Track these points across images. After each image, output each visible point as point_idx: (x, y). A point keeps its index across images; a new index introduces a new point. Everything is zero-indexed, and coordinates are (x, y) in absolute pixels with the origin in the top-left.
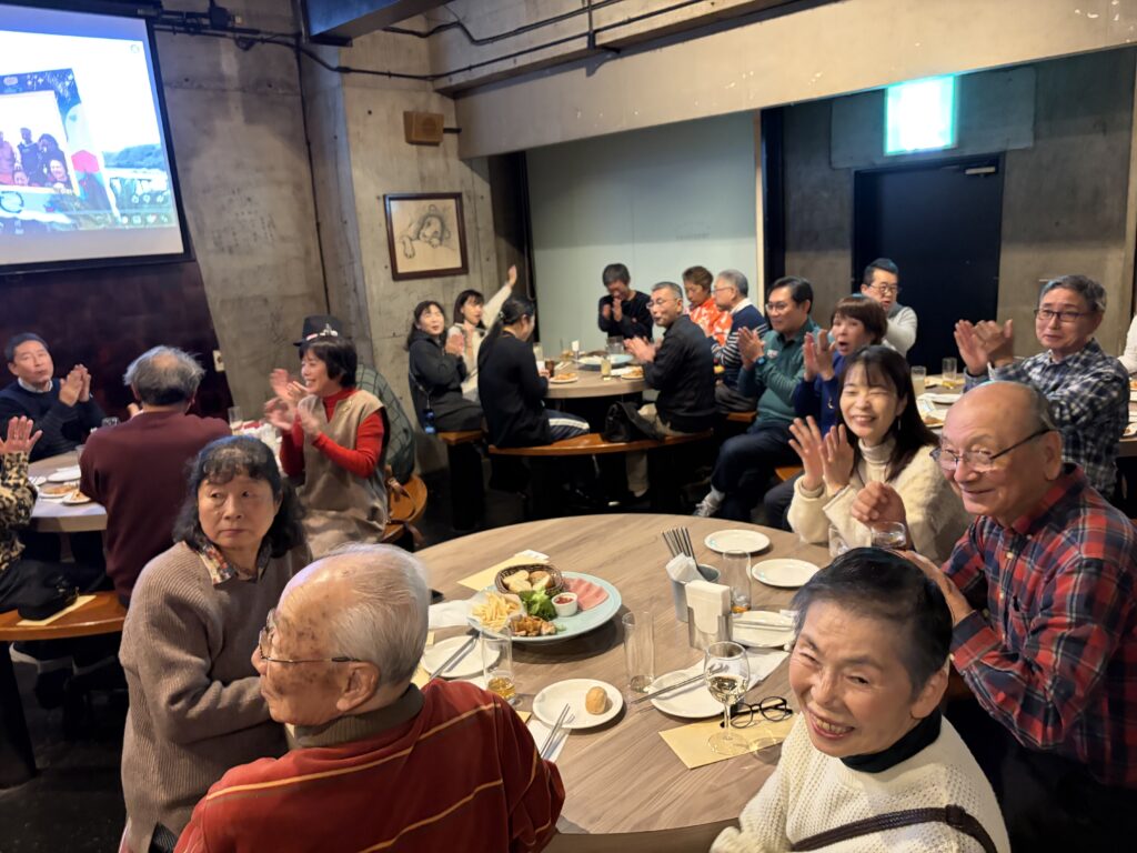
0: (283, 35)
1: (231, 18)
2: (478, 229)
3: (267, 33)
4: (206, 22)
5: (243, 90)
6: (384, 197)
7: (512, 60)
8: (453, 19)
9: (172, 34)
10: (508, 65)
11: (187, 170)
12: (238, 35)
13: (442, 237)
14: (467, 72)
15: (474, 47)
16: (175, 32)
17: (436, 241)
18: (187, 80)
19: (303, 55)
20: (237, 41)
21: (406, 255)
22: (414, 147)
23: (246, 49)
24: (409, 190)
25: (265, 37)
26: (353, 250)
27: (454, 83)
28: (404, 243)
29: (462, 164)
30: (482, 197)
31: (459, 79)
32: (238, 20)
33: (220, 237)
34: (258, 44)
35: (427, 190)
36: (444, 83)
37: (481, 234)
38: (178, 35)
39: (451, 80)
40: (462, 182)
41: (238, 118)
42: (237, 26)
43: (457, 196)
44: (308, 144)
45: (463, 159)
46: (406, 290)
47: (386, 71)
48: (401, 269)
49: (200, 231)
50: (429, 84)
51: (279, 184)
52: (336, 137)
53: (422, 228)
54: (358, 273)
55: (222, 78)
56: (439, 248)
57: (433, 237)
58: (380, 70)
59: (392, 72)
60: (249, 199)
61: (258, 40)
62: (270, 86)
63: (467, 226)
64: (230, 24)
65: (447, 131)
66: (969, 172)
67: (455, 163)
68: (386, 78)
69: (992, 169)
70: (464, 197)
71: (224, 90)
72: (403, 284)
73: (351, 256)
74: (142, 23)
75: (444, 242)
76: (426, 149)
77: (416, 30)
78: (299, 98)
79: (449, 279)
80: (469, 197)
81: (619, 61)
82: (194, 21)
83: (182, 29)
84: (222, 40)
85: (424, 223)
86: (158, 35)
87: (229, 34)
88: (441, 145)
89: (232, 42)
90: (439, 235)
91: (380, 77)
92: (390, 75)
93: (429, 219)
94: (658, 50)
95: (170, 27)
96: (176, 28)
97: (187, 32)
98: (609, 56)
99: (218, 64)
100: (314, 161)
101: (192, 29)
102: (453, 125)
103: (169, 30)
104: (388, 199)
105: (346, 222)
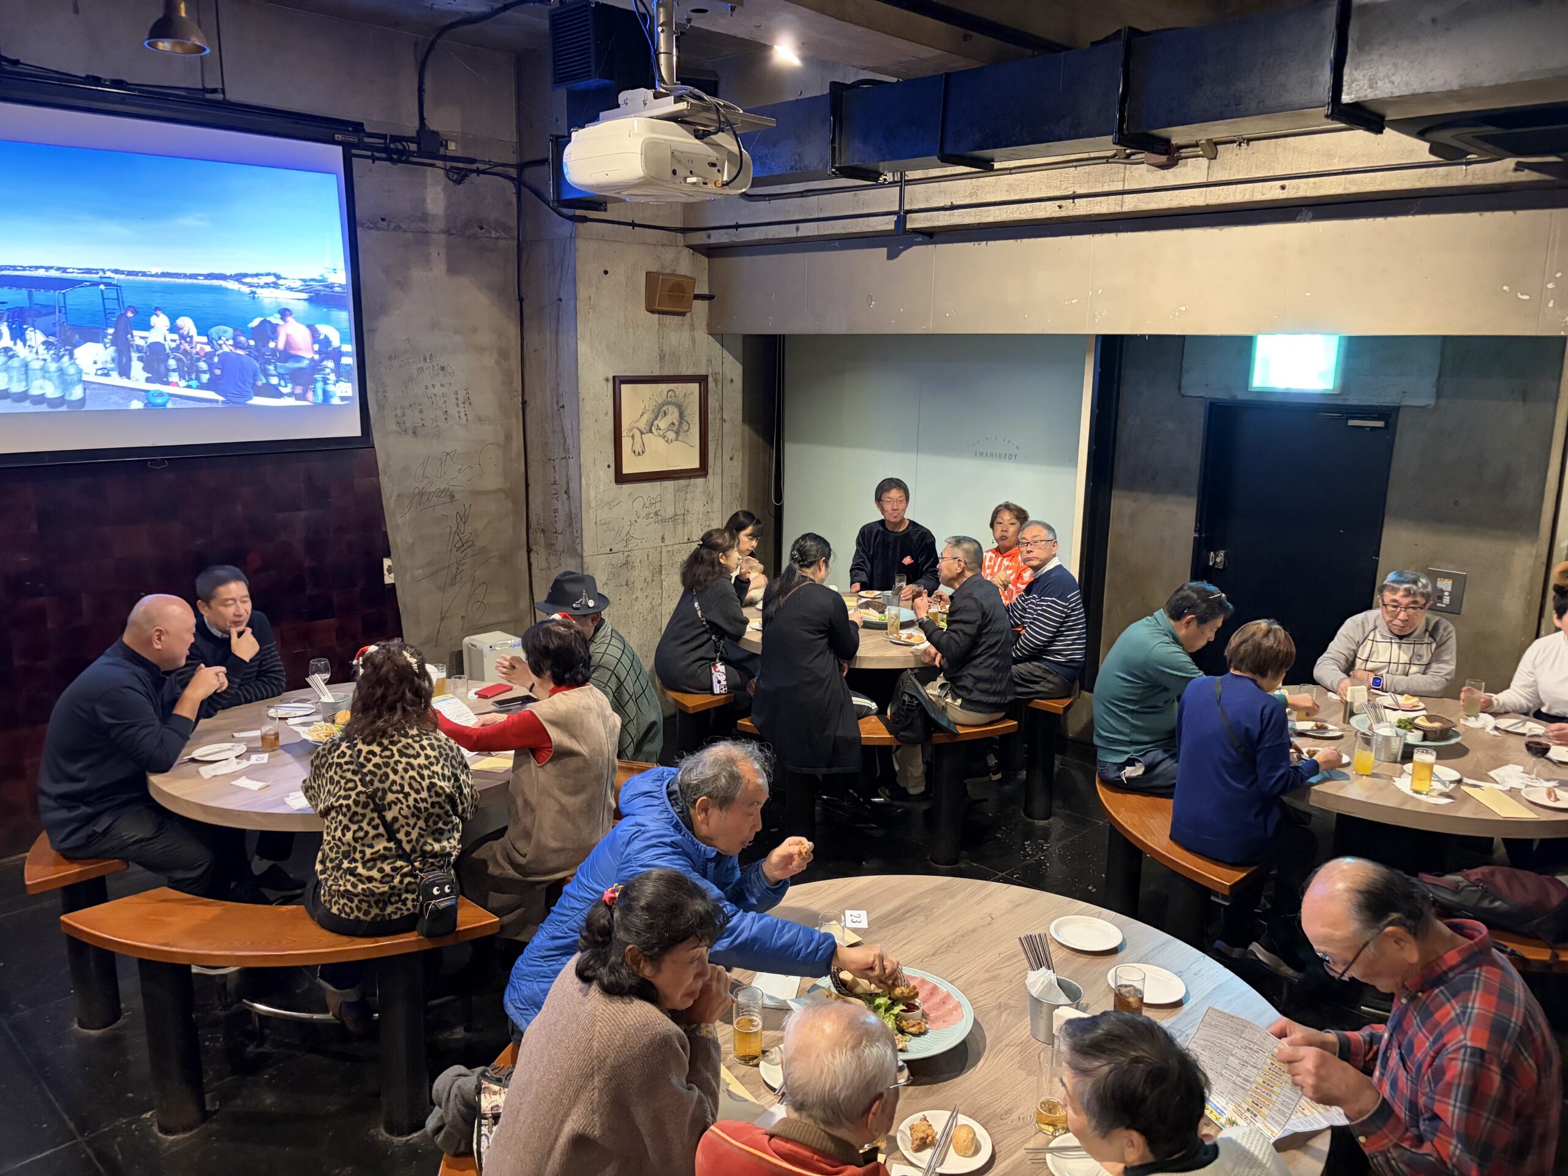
0: (504, 165)
1: (443, 144)
2: (723, 420)
3: (484, 162)
4: (413, 147)
5: (448, 232)
6: (614, 377)
7: (795, 225)
9: (371, 161)
10: (788, 232)
11: (373, 331)
12: (449, 164)
14: (733, 231)
15: (745, 202)
16: (374, 159)
17: (671, 435)
18: (383, 220)
19: (526, 192)
20: (447, 171)
21: (634, 451)
22: (656, 316)
23: (458, 182)
24: (645, 372)
25: (482, 167)
26: (569, 442)
27: (712, 241)
28: (633, 437)
29: (712, 339)
30: (732, 381)
31: (718, 238)
32: (452, 146)
33: (403, 415)
34: (474, 177)
35: (667, 372)
36: (700, 238)
37: (726, 426)
38: (378, 163)
39: (709, 237)
40: (710, 361)
41: (439, 267)
42: (449, 154)
43: (702, 380)
44: (521, 300)
45: (712, 334)
46: (631, 494)
47: (630, 222)
48: (626, 470)
49: (381, 408)
50: (679, 235)
51: (480, 350)
52: (560, 300)
53: (656, 418)
54: (573, 472)
55: (425, 218)
56: (675, 443)
57: (668, 429)
58: (622, 219)
59: (638, 222)
61: (473, 171)
62: (481, 228)
63: (710, 416)
64: (442, 151)
65: (698, 297)
66: (1351, 423)
67: (702, 335)
68: (630, 228)
69: (1381, 424)
70: (710, 379)
71: (425, 233)
72: (627, 488)
73: (566, 450)
74: (338, 150)
76: (668, 319)
78: (516, 242)
79: (682, 482)
80: (716, 381)
81: (933, 247)
82: (399, 146)
83: (384, 155)
84: (430, 171)
85: (659, 412)
86: (355, 165)
87: (439, 163)
88: (688, 314)
89: (441, 173)
90: (675, 428)
91: (623, 228)
92: (633, 225)
93: (666, 407)
95: (369, 153)
96: (376, 154)
97: (390, 159)
98: (920, 239)
100: (526, 324)
101: (395, 157)
102: (703, 289)
103: (369, 157)
104: (618, 381)
105: (563, 407)
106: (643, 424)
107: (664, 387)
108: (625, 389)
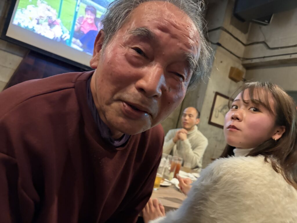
6: (216, 92)
7: (289, 55)
10: (287, 57)
15: (268, 50)
21: (215, 116)
22: (230, 80)
28: (216, 112)
31: (256, 61)
36: (248, 62)
39: (252, 61)
46: (211, 129)
48: (213, 120)
50: (241, 61)
53: (223, 109)
59: (232, 52)
72: (211, 126)
77: (243, 42)
85: (224, 107)
88: (238, 83)
91: (229, 52)
104: (217, 94)
105: (198, 97)
106: (220, 108)
108: (218, 97)
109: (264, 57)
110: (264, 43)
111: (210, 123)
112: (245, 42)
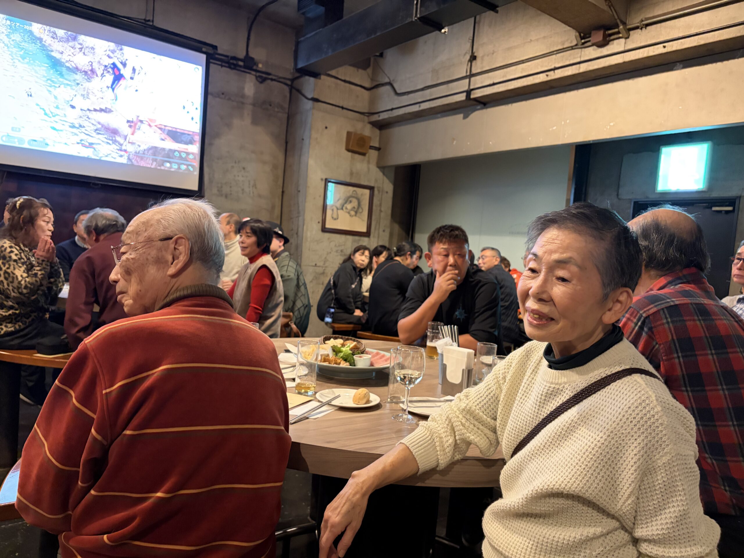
0: (284, 78)
1: (256, 64)
2: (381, 211)
3: (275, 76)
4: (241, 63)
5: (254, 105)
6: (326, 179)
7: (418, 105)
8: (387, 80)
9: (220, 67)
10: (415, 108)
11: (211, 144)
12: (258, 74)
13: (357, 211)
14: (390, 112)
15: (396, 97)
16: (222, 66)
17: (353, 213)
18: (223, 94)
19: (294, 91)
20: (257, 77)
21: (333, 218)
22: (350, 154)
23: (261, 82)
24: (342, 179)
25: (274, 78)
26: (300, 208)
27: (381, 118)
28: (333, 210)
29: (378, 170)
30: (387, 192)
31: (384, 116)
32: (260, 66)
33: (222, 187)
34: (269, 81)
35: (353, 181)
36: (375, 118)
37: (383, 214)
38: (224, 68)
39: (379, 116)
40: (376, 181)
41: (248, 120)
42: (258, 69)
43: (371, 189)
44: (287, 143)
45: (379, 167)
46: (329, 239)
47: (341, 105)
48: (328, 226)
49: (211, 181)
50: (366, 118)
51: (264, 163)
52: (303, 139)
53: (346, 203)
54: (301, 223)
55: (243, 96)
56: (354, 217)
57: (352, 210)
58: (337, 104)
59: (345, 106)
60: (244, 168)
61: (269, 79)
62: (270, 105)
63: (374, 208)
64: (255, 68)
65: (372, 147)
66: (714, 209)
67: (374, 168)
68: (341, 109)
69: (730, 208)
70: (376, 190)
71: (243, 103)
72: (327, 235)
73: (299, 213)
74: (204, 57)
75: (358, 215)
76: (357, 156)
77: (364, 85)
78: (286, 115)
79: (357, 238)
80: (379, 191)
81: (484, 111)
82: (235, 62)
83: (227, 65)
84: (248, 75)
85: (347, 200)
86: (212, 66)
87: (254, 73)
88: (367, 155)
89: (254, 77)
90: (355, 210)
91: (337, 108)
92: (343, 108)
93: (351, 199)
94: (510, 105)
95: (220, 63)
96: (223, 64)
97: (230, 67)
98: (479, 107)
99: (243, 88)
100: (288, 153)
101: (232, 66)
102: (377, 145)
103: (219, 65)
104: (328, 181)
105: (299, 191)
107: (351, 189)
108: (331, 186)
109: (392, 109)
110: (390, 84)
111: (324, 230)
112: (367, 85)
